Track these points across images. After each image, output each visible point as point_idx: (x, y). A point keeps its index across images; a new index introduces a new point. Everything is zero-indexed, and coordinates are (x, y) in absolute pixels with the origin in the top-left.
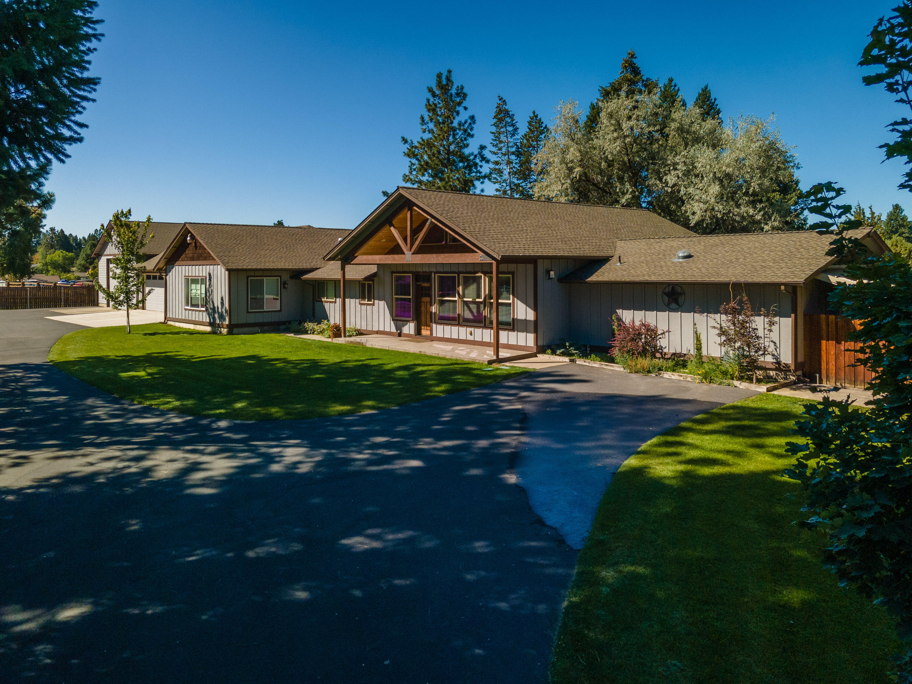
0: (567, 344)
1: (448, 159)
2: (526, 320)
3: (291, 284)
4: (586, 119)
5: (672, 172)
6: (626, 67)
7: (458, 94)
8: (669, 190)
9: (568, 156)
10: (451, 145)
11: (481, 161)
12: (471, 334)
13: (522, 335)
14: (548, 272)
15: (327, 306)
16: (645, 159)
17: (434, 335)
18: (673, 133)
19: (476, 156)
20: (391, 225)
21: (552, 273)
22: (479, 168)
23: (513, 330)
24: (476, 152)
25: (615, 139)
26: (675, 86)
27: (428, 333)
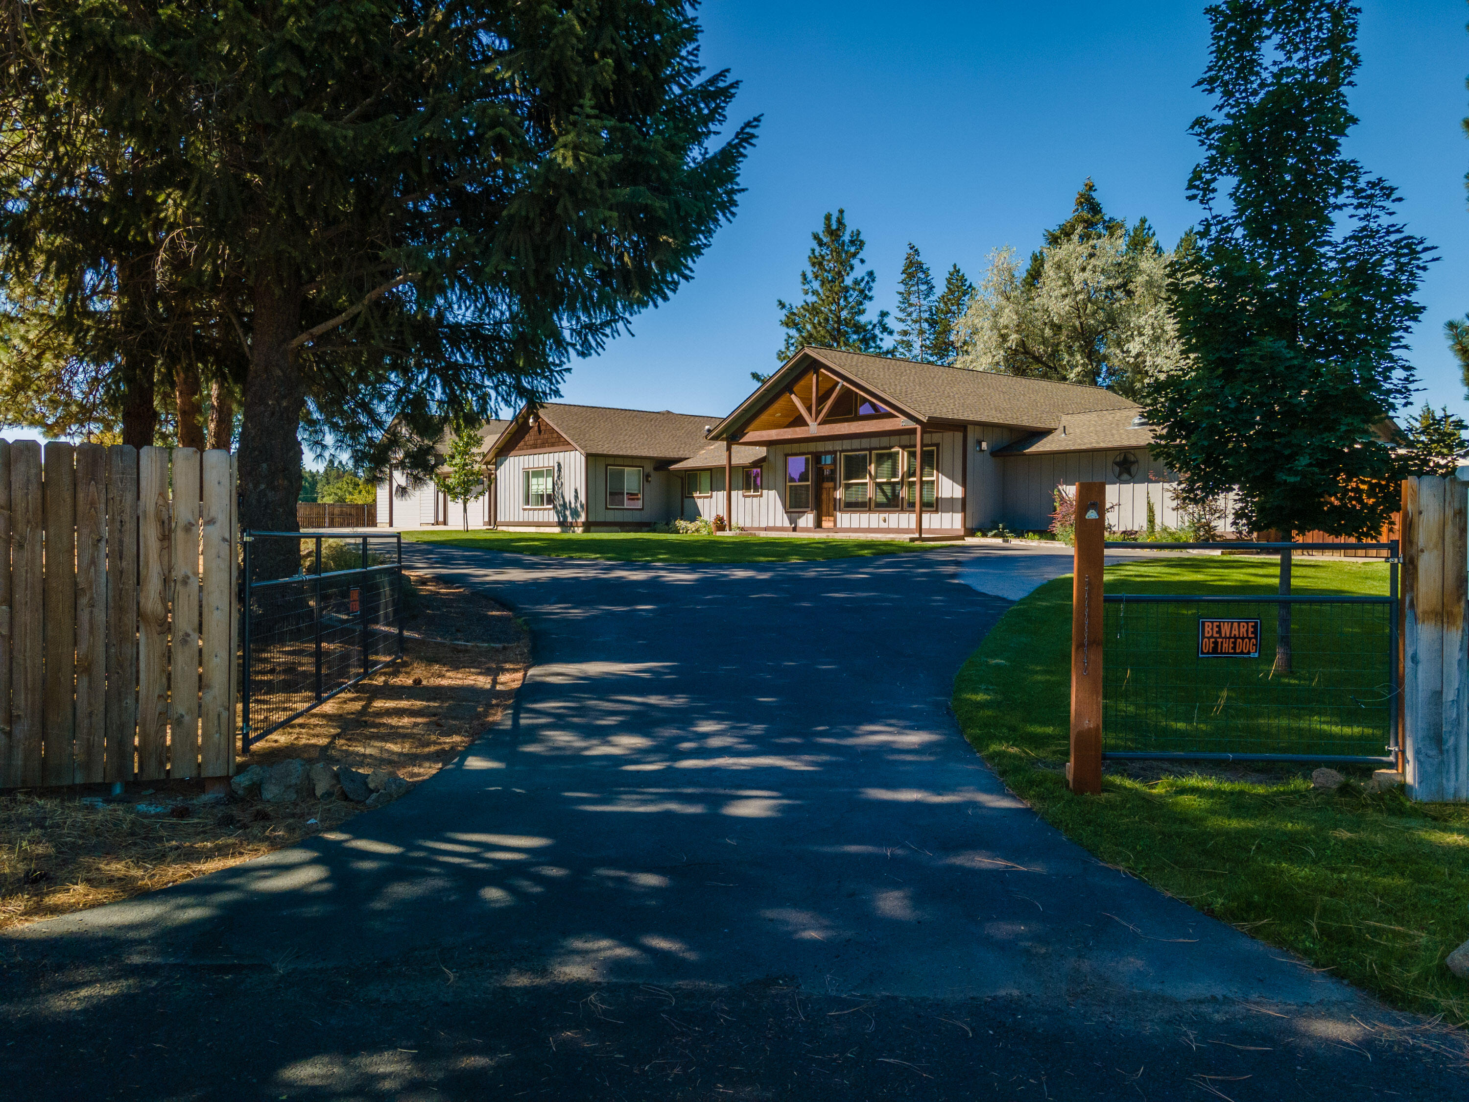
0: (1001, 526)
1: (839, 330)
2: (952, 498)
3: (655, 477)
4: (1025, 275)
5: (1137, 339)
6: (1081, 203)
7: (852, 242)
8: (1132, 360)
9: (1001, 320)
10: (842, 309)
11: (882, 332)
12: (885, 521)
13: (947, 516)
14: (979, 443)
15: (699, 502)
16: (1102, 323)
17: (839, 526)
18: (1140, 290)
19: (875, 326)
20: (792, 392)
21: (984, 445)
22: (878, 342)
23: (937, 511)
24: (875, 321)
25: (1065, 296)
26: (1149, 229)
27: (831, 525)
